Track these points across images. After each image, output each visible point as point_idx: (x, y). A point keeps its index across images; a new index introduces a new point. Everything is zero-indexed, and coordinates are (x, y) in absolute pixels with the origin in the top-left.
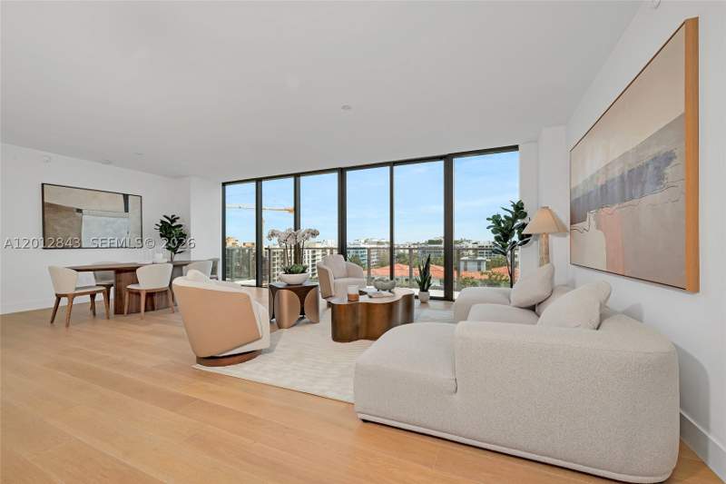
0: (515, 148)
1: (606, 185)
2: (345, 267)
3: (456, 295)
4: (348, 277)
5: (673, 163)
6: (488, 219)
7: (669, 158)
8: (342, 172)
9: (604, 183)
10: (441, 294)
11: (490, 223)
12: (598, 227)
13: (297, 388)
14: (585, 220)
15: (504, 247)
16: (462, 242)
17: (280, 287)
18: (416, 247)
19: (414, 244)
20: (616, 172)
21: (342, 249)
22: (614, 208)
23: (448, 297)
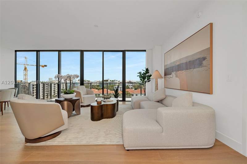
0: (145, 51)
1: (180, 65)
2: (86, 90)
3: (127, 99)
4: (87, 94)
5: (205, 60)
6: (138, 73)
7: (204, 59)
8: (82, 52)
9: (179, 64)
10: (121, 99)
11: (139, 74)
12: (177, 76)
13: (91, 144)
14: (171, 74)
15: (143, 82)
16: (114, 81)
17: (62, 100)
18: (99, 82)
19: (98, 81)
20: (184, 61)
21: (82, 83)
22: (183, 71)
23: (124, 100)
